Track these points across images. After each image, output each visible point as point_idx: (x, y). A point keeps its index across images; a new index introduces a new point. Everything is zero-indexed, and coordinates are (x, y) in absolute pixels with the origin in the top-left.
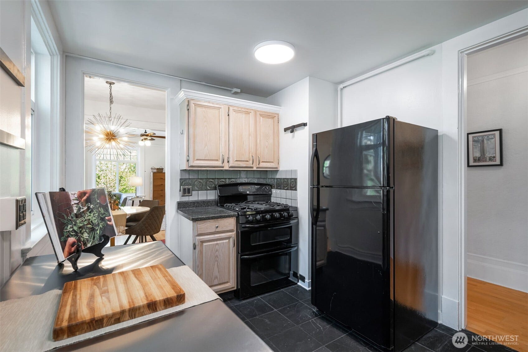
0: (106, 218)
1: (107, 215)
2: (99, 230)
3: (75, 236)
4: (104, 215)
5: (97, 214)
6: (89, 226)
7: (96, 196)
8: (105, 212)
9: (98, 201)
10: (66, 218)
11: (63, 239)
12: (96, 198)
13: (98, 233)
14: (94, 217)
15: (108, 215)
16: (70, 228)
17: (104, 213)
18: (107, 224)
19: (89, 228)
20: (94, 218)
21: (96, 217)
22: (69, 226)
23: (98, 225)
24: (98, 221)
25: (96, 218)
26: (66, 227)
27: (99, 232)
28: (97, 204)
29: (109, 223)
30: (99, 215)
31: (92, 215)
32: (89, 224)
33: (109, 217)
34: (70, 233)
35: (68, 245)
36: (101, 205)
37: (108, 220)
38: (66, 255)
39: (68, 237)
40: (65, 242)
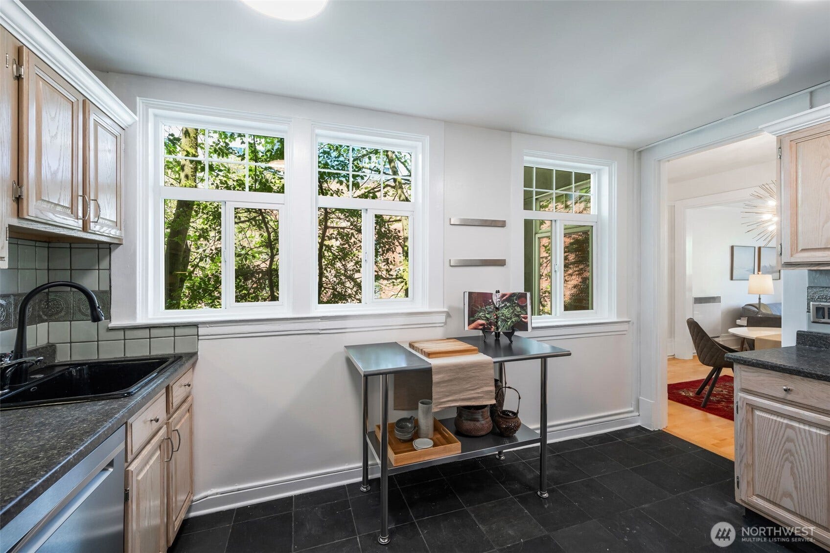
0: (522, 315)
1: (523, 313)
4: (520, 313)
5: (511, 311)
6: (502, 317)
7: (515, 298)
9: (516, 302)
10: (480, 308)
11: (472, 319)
15: (525, 314)
16: (482, 315)
17: (520, 312)
18: (521, 320)
19: (502, 319)
20: (508, 313)
22: (481, 313)
23: (511, 318)
26: (478, 313)
28: (514, 304)
29: (523, 319)
30: (513, 312)
31: (507, 310)
32: (502, 316)
33: (526, 316)
34: (481, 317)
35: (476, 323)
36: (518, 305)
37: (524, 318)
38: (470, 328)
39: (479, 319)
40: (474, 321)
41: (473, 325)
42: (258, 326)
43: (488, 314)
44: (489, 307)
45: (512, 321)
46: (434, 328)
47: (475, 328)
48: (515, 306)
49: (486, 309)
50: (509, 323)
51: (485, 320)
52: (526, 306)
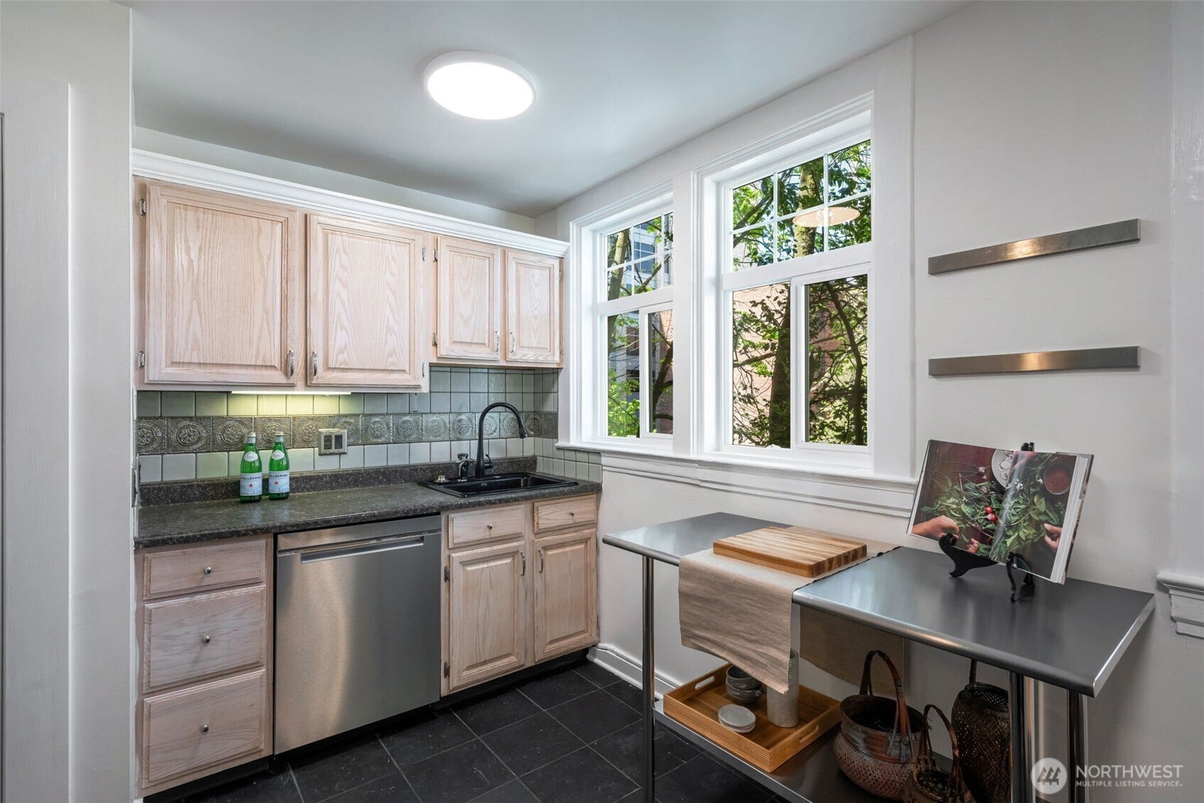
0: (1047, 526)
1: (1051, 519)
2: (1012, 538)
3: (957, 520)
4: (1043, 518)
5: (1023, 507)
7: (1040, 468)
8: (1047, 511)
9: (1041, 480)
10: (950, 485)
11: (926, 509)
12: (1038, 472)
13: (1008, 544)
14: (1015, 509)
15: (1056, 523)
16: (953, 503)
17: (1045, 514)
18: (1042, 540)
20: (1013, 510)
21: (1018, 510)
22: (952, 500)
24: (1017, 520)
25: (1017, 513)
26: (944, 498)
27: (1012, 544)
28: (1034, 486)
29: (1048, 539)
30: (1025, 510)
33: (1056, 528)
34: (949, 510)
35: (934, 522)
36: (1043, 492)
37: (1051, 534)
38: (918, 531)
39: (942, 513)
40: (930, 516)
41: (926, 526)
42: (642, 463)
43: (967, 504)
44: (973, 485)
45: (1019, 537)
46: (889, 519)
47: (929, 535)
48: (1034, 494)
49: (966, 490)
50: (1009, 541)
51: (958, 519)
52: (1064, 498)
